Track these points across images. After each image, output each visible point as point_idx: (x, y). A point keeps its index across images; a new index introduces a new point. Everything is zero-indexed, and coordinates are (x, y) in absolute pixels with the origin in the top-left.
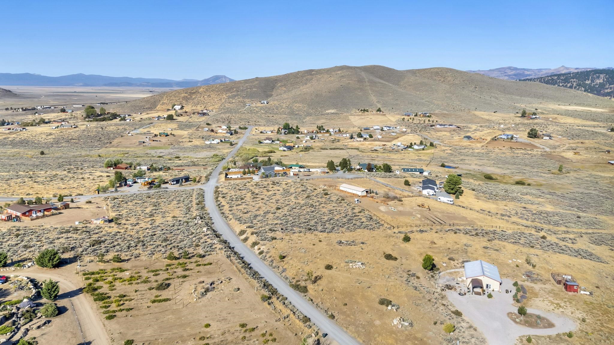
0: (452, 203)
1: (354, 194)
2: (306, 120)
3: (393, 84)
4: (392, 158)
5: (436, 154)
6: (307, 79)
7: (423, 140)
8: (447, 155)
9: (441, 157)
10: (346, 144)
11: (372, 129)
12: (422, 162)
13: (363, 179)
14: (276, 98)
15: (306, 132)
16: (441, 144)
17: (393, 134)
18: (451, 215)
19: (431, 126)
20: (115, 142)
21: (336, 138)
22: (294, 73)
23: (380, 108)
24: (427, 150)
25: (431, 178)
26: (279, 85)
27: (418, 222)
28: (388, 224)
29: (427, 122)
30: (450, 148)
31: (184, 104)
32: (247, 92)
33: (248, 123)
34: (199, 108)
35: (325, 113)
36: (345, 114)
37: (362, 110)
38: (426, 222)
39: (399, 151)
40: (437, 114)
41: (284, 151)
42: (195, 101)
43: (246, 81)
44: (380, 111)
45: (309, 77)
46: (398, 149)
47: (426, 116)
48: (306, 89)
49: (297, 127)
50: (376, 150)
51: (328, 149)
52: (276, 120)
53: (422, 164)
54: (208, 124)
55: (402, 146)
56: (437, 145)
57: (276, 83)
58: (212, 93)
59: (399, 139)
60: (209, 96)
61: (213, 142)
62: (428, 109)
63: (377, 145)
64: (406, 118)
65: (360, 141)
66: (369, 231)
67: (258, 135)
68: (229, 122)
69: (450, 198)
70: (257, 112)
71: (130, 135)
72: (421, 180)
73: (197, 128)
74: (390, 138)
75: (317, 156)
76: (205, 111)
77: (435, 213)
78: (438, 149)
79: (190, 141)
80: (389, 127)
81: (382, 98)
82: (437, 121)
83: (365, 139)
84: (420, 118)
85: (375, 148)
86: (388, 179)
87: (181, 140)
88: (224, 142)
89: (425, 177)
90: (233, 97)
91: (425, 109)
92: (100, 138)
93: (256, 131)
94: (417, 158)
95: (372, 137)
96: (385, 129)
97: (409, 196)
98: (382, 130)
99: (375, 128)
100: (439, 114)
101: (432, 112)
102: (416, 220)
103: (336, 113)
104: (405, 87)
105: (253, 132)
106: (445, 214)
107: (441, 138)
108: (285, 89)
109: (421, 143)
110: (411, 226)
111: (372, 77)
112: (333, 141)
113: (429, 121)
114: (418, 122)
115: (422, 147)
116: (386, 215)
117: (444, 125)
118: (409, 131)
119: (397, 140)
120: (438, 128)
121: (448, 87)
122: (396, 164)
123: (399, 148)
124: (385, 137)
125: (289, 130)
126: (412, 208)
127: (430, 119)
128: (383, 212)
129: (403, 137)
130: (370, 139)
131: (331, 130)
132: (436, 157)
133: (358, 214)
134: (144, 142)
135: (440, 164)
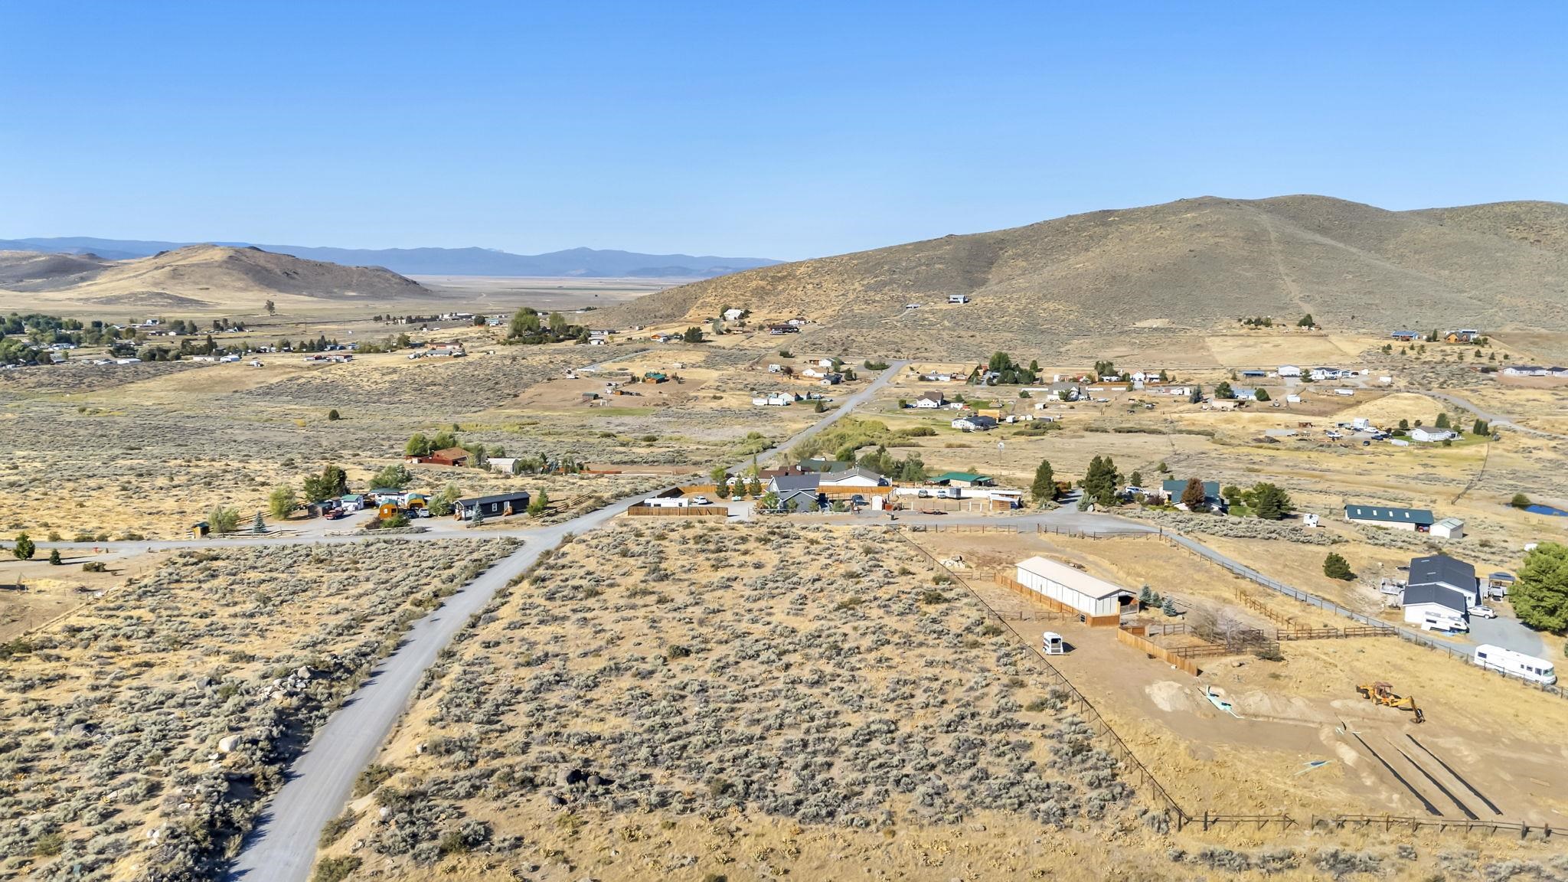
0: (1546, 679)
1: (1061, 606)
2: (1068, 347)
3: (1362, 248)
4: (1324, 467)
5: (1497, 459)
6: (1091, 237)
7: (1451, 414)
8: (1538, 466)
9: (1514, 472)
10: (1175, 416)
11: (1274, 375)
12: (1439, 487)
13: (1143, 540)
14: (996, 288)
15: (1056, 379)
16: (1518, 427)
17: (1341, 391)
18: (1534, 758)
19: (1486, 370)
20: (526, 395)
21: (1145, 398)
22: (1057, 220)
23: (1309, 316)
24: (1458, 445)
25: (1456, 553)
26: (1010, 252)
27: (1336, 798)
28: (1159, 792)
29: (1470, 357)
30: (1553, 443)
31: (753, 306)
32: (918, 272)
33: (894, 354)
34: (785, 316)
35: (1132, 327)
36: (1196, 332)
37: (1249, 322)
38: (1384, 796)
39: (1354, 447)
40: (1507, 335)
41: (966, 431)
42: (782, 298)
43: (920, 246)
44: (1311, 325)
45: (1099, 230)
46: (1354, 440)
47: (1467, 342)
48: (1084, 263)
49: (1034, 365)
50: (1273, 441)
51: (1109, 429)
52: (980, 345)
53: (1437, 493)
54: (785, 355)
55: (1369, 429)
56: (1500, 433)
57: (1001, 249)
58: (827, 277)
59: (1362, 408)
60: (819, 285)
61: (773, 401)
62: (1479, 322)
63: (1278, 425)
64: (1397, 345)
65: (1223, 410)
66: (1037, 826)
67: (909, 385)
68: (845, 350)
69: (1536, 653)
70: (932, 324)
71: (571, 376)
72: (1407, 558)
73: (753, 364)
74: (1332, 402)
75: (1064, 450)
76: (794, 323)
77: (1447, 742)
78: (1507, 443)
79: (715, 398)
80: (1334, 371)
81: (1321, 288)
82: (1506, 357)
83: (1241, 403)
84: (1448, 348)
85: (1271, 433)
86: (1257, 547)
87: (695, 394)
88: (806, 403)
89: (1432, 547)
90: (879, 287)
91: (1465, 323)
92: (497, 383)
93: (911, 373)
94: (1420, 470)
95: (1268, 399)
96: (1317, 375)
97: (1329, 634)
98: (1306, 377)
99: (1284, 371)
100: (1516, 335)
101: (1490, 330)
102: (1328, 778)
103: (1166, 330)
104: (1402, 256)
105: (901, 378)
106: (1505, 754)
107: (1518, 409)
108: (1024, 264)
109: (1442, 423)
110: (1287, 821)
111: (1290, 229)
112: (1134, 406)
113: (1478, 354)
114: (1439, 358)
115: (1446, 435)
116: (1167, 736)
117: (1534, 369)
118: (1402, 383)
119: (1352, 411)
120: (1508, 378)
121: (1550, 255)
122: (1332, 490)
123: (1357, 435)
124: (1313, 401)
125: (1005, 371)
126: (1322, 704)
127: (1483, 351)
128: (1161, 714)
129: (1378, 402)
130: (1258, 404)
131: (1138, 376)
132: (1494, 471)
133: (1021, 717)
134: (596, 397)
135: (1510, 498)
